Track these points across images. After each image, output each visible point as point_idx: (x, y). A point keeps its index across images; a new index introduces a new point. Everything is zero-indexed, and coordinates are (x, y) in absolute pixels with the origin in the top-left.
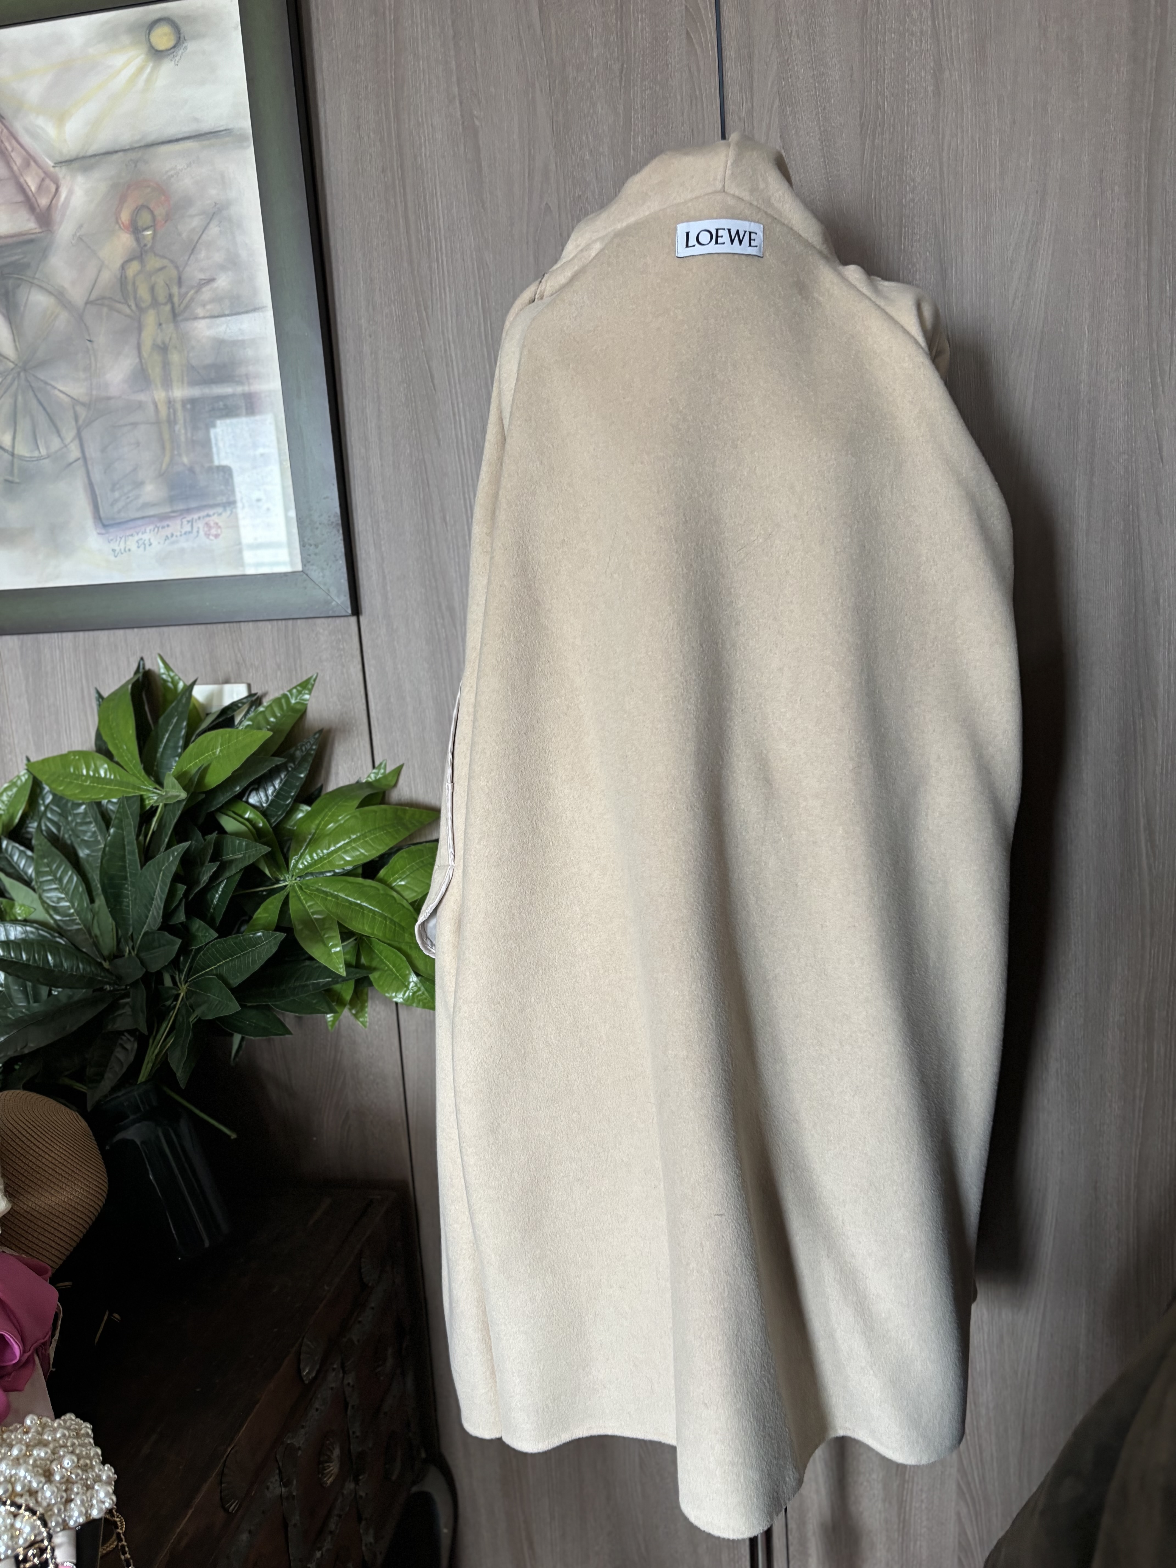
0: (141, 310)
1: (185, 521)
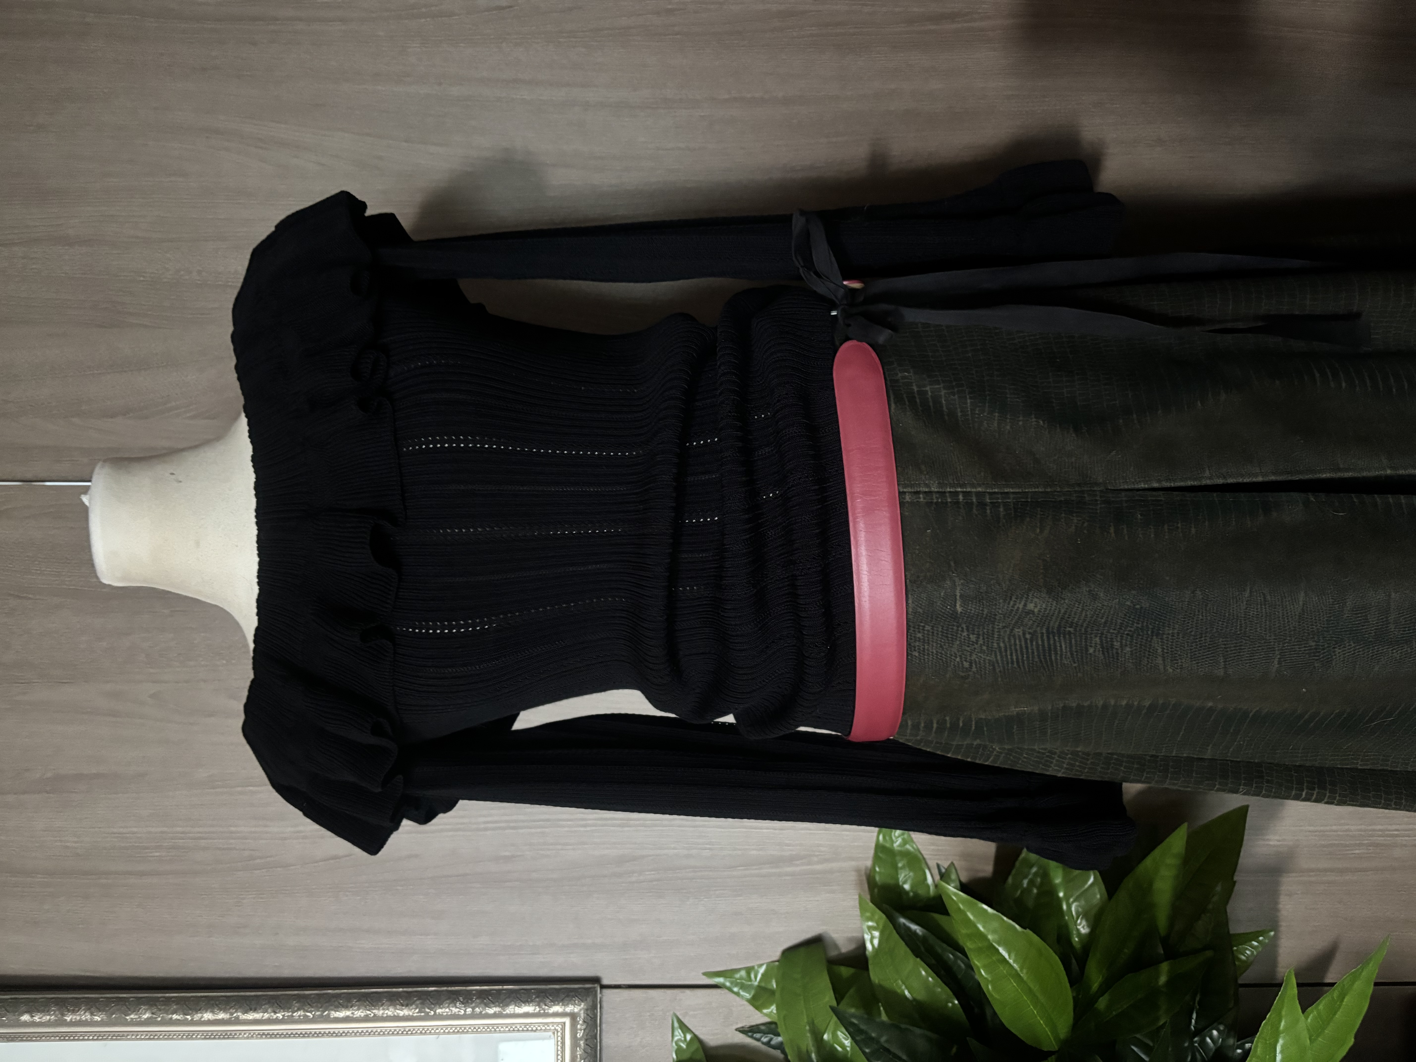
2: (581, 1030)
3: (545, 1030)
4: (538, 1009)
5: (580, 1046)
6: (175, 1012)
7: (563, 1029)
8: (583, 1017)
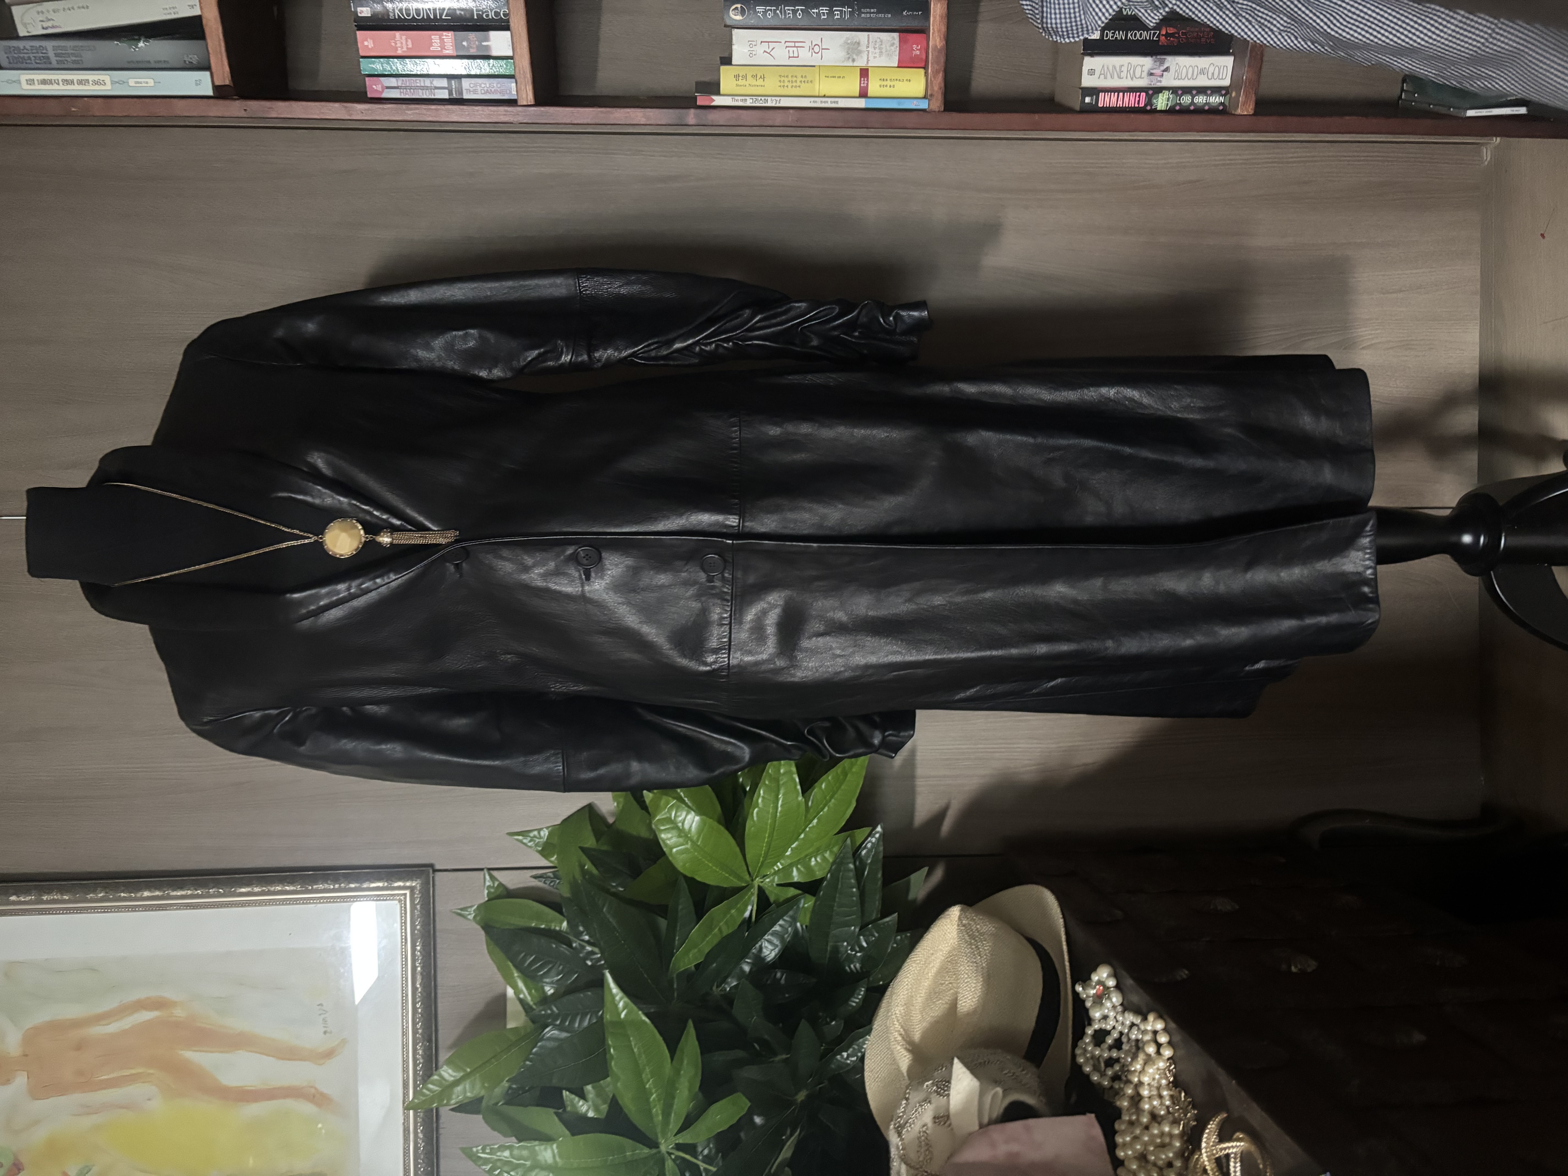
2: (417, 897)
3: (392, 900)
4: (386, 884)
5: (417, 909)
6: (123, 892)
7: (405, 898)
8: (418, 888)
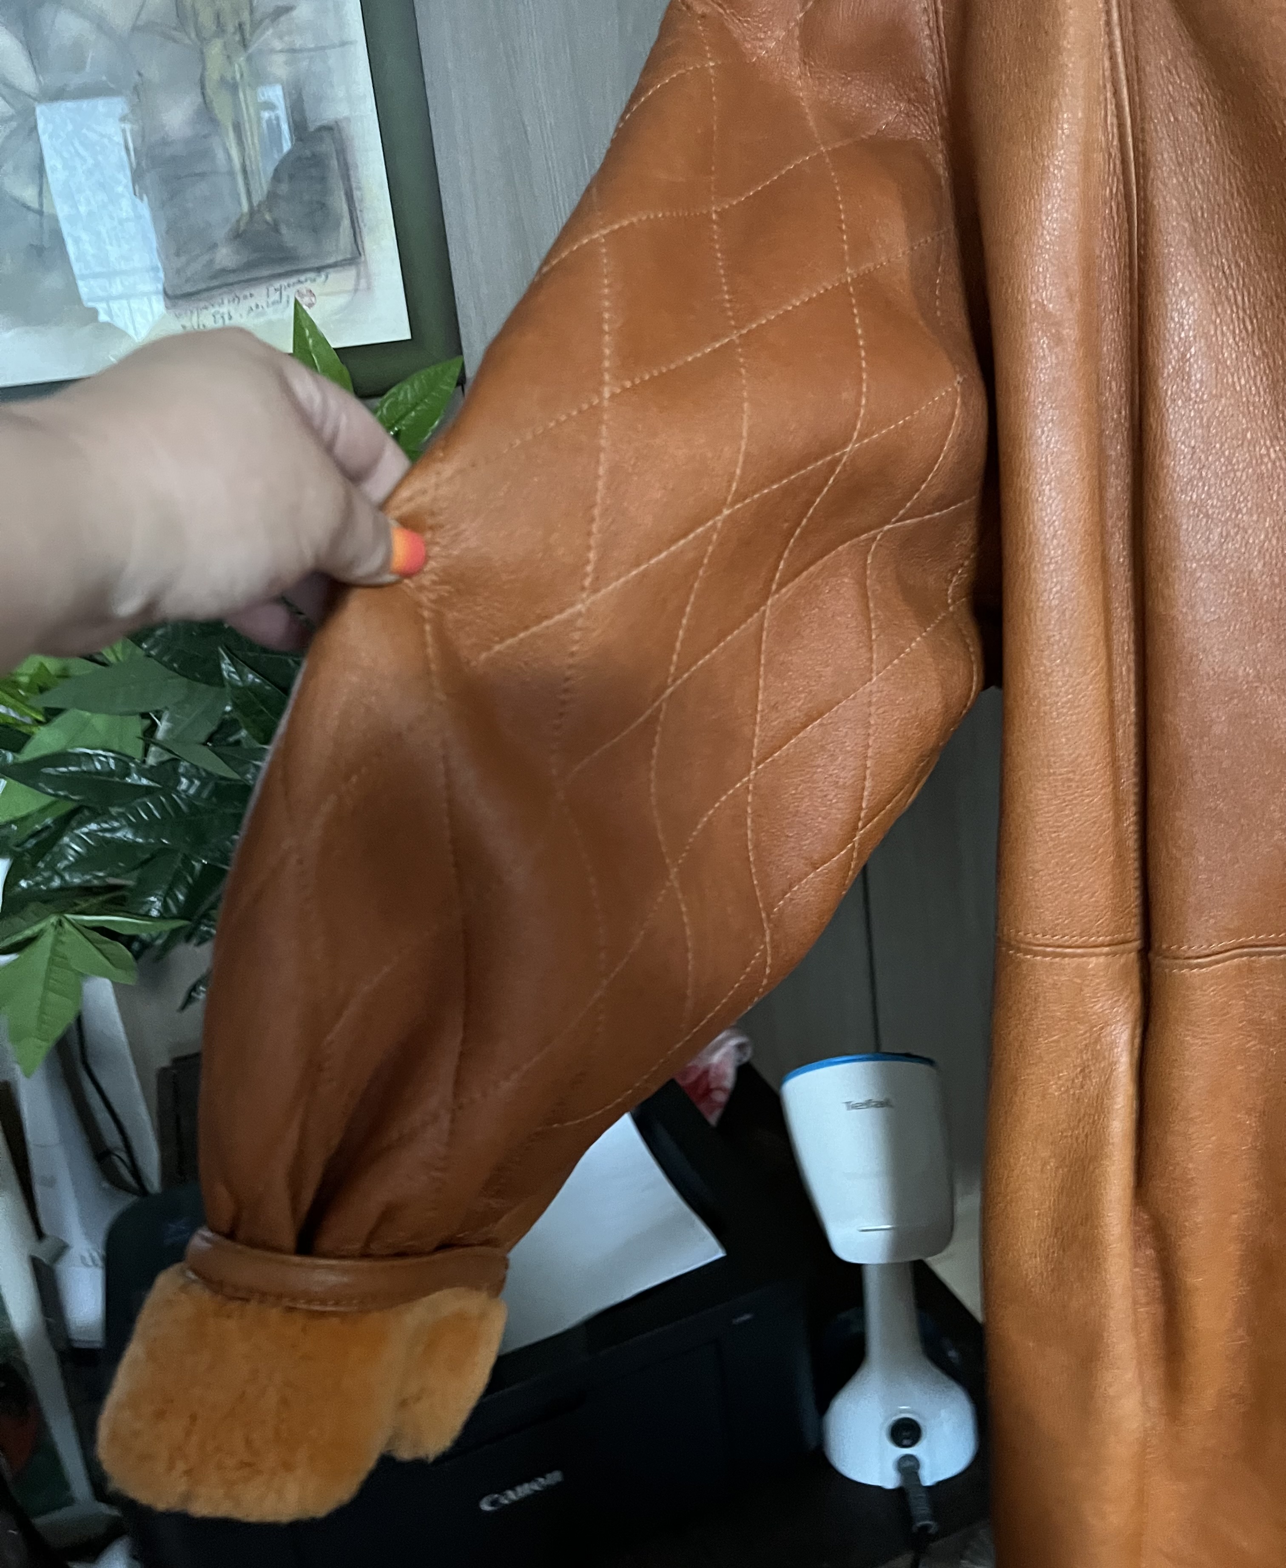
0: (203, 40)
1: (272, 289)
